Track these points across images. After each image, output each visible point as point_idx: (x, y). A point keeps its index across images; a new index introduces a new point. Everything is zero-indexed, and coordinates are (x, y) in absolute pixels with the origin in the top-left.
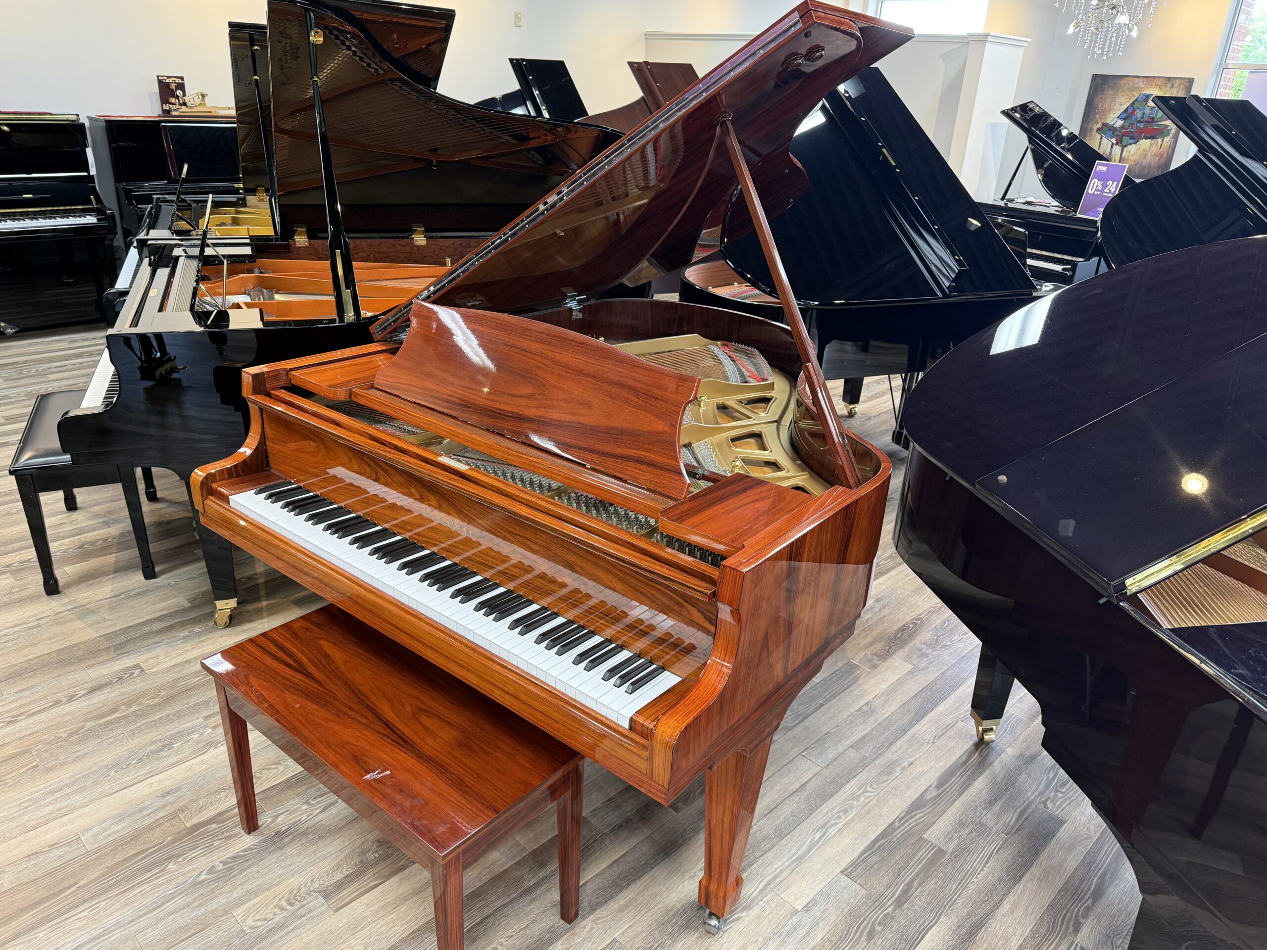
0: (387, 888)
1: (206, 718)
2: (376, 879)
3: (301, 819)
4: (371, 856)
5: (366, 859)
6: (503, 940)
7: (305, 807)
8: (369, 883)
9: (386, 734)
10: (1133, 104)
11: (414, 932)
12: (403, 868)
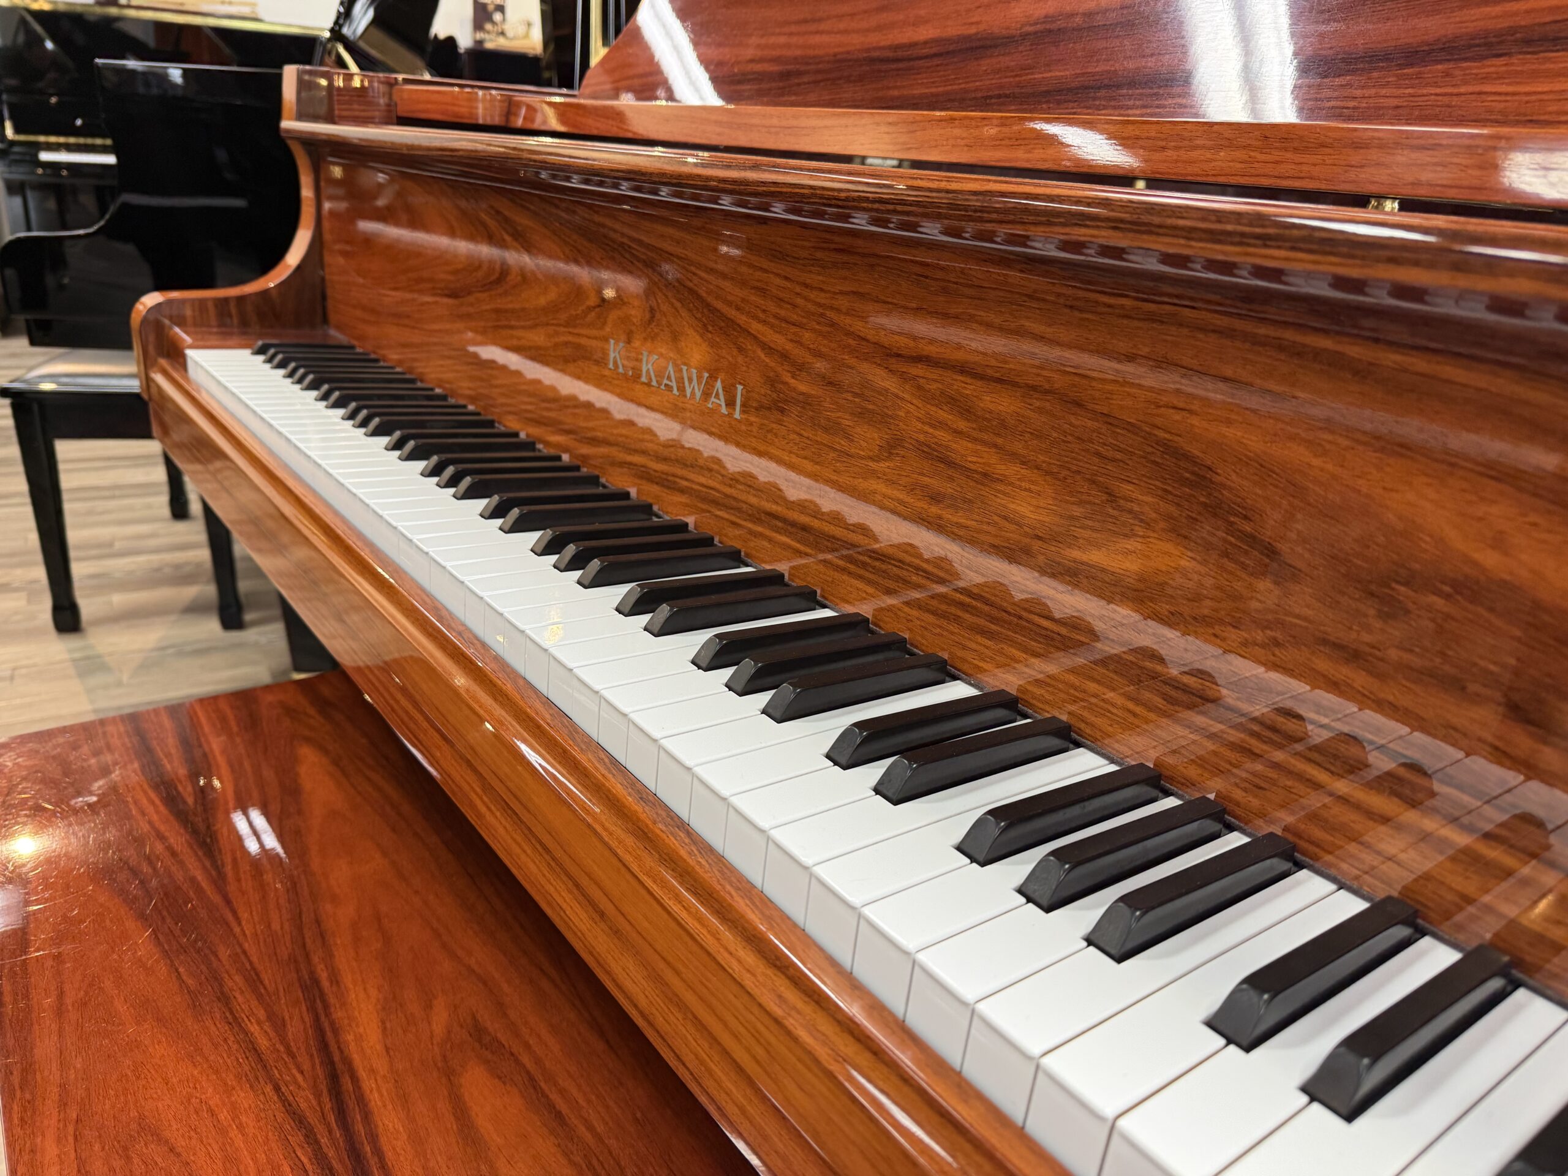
9: (313, 1119)
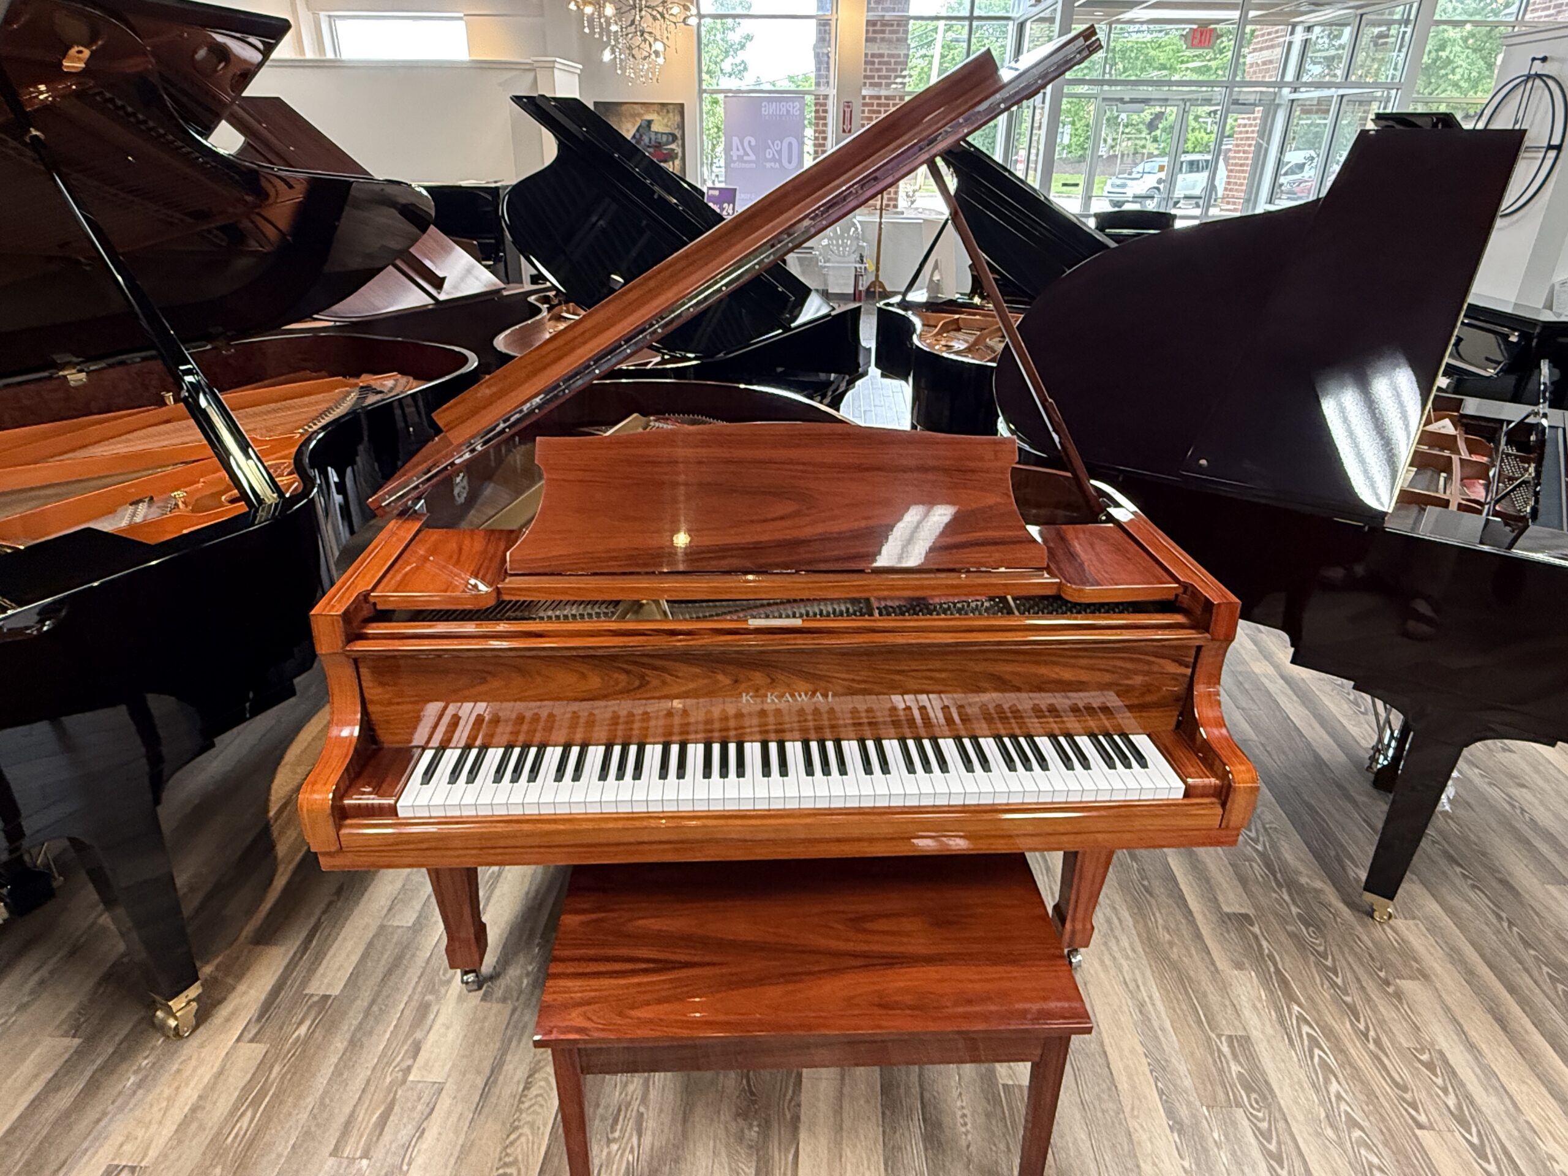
0: (809, 1149)
1: (336, 1152)
2: (787, 1151)
3: (628, 1161)
4: (753, 1134)
5: (751, 1140)
6: (959, 1104)
7: (614, 1147)
8: (786, 1159)
10: (638, 130)
11: (886, 1164)
12: (796, 1119)
